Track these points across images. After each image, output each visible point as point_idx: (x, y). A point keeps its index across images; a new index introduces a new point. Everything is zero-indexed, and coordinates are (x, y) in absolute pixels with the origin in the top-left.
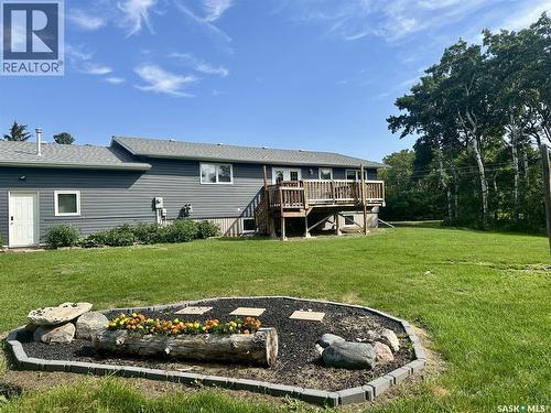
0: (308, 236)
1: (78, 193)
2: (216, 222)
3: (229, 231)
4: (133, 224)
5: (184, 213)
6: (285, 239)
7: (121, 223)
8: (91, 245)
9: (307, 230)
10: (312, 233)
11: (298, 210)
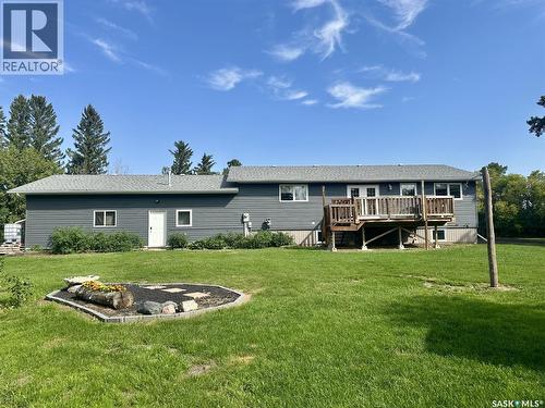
0: (365, 248)
1: (191, 211)
2: (291, 233)
3: (304, 241)
4: (225, 234)
5: (265, 226)
6: (335, 250)
7: (218, 232)
8: (196, 248)
9: (365, 243)
10: (369, 246)
11: (349, 225)
